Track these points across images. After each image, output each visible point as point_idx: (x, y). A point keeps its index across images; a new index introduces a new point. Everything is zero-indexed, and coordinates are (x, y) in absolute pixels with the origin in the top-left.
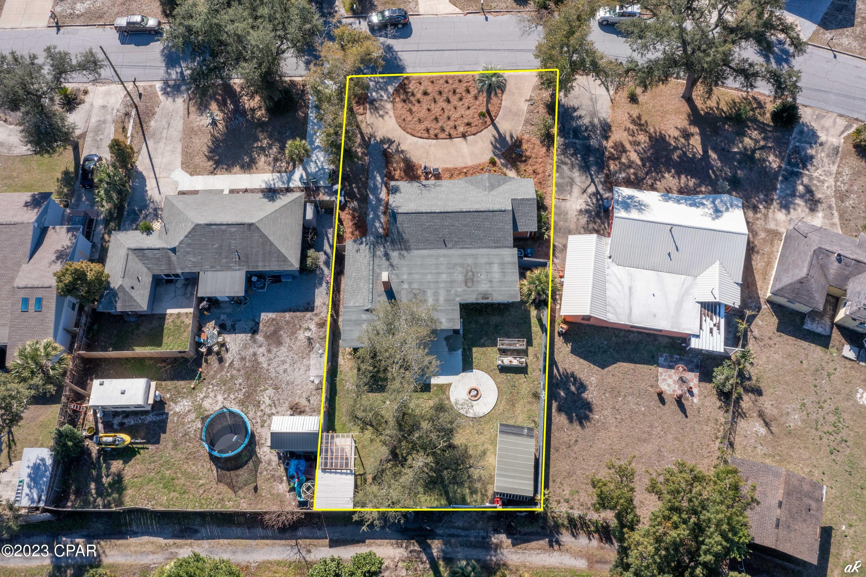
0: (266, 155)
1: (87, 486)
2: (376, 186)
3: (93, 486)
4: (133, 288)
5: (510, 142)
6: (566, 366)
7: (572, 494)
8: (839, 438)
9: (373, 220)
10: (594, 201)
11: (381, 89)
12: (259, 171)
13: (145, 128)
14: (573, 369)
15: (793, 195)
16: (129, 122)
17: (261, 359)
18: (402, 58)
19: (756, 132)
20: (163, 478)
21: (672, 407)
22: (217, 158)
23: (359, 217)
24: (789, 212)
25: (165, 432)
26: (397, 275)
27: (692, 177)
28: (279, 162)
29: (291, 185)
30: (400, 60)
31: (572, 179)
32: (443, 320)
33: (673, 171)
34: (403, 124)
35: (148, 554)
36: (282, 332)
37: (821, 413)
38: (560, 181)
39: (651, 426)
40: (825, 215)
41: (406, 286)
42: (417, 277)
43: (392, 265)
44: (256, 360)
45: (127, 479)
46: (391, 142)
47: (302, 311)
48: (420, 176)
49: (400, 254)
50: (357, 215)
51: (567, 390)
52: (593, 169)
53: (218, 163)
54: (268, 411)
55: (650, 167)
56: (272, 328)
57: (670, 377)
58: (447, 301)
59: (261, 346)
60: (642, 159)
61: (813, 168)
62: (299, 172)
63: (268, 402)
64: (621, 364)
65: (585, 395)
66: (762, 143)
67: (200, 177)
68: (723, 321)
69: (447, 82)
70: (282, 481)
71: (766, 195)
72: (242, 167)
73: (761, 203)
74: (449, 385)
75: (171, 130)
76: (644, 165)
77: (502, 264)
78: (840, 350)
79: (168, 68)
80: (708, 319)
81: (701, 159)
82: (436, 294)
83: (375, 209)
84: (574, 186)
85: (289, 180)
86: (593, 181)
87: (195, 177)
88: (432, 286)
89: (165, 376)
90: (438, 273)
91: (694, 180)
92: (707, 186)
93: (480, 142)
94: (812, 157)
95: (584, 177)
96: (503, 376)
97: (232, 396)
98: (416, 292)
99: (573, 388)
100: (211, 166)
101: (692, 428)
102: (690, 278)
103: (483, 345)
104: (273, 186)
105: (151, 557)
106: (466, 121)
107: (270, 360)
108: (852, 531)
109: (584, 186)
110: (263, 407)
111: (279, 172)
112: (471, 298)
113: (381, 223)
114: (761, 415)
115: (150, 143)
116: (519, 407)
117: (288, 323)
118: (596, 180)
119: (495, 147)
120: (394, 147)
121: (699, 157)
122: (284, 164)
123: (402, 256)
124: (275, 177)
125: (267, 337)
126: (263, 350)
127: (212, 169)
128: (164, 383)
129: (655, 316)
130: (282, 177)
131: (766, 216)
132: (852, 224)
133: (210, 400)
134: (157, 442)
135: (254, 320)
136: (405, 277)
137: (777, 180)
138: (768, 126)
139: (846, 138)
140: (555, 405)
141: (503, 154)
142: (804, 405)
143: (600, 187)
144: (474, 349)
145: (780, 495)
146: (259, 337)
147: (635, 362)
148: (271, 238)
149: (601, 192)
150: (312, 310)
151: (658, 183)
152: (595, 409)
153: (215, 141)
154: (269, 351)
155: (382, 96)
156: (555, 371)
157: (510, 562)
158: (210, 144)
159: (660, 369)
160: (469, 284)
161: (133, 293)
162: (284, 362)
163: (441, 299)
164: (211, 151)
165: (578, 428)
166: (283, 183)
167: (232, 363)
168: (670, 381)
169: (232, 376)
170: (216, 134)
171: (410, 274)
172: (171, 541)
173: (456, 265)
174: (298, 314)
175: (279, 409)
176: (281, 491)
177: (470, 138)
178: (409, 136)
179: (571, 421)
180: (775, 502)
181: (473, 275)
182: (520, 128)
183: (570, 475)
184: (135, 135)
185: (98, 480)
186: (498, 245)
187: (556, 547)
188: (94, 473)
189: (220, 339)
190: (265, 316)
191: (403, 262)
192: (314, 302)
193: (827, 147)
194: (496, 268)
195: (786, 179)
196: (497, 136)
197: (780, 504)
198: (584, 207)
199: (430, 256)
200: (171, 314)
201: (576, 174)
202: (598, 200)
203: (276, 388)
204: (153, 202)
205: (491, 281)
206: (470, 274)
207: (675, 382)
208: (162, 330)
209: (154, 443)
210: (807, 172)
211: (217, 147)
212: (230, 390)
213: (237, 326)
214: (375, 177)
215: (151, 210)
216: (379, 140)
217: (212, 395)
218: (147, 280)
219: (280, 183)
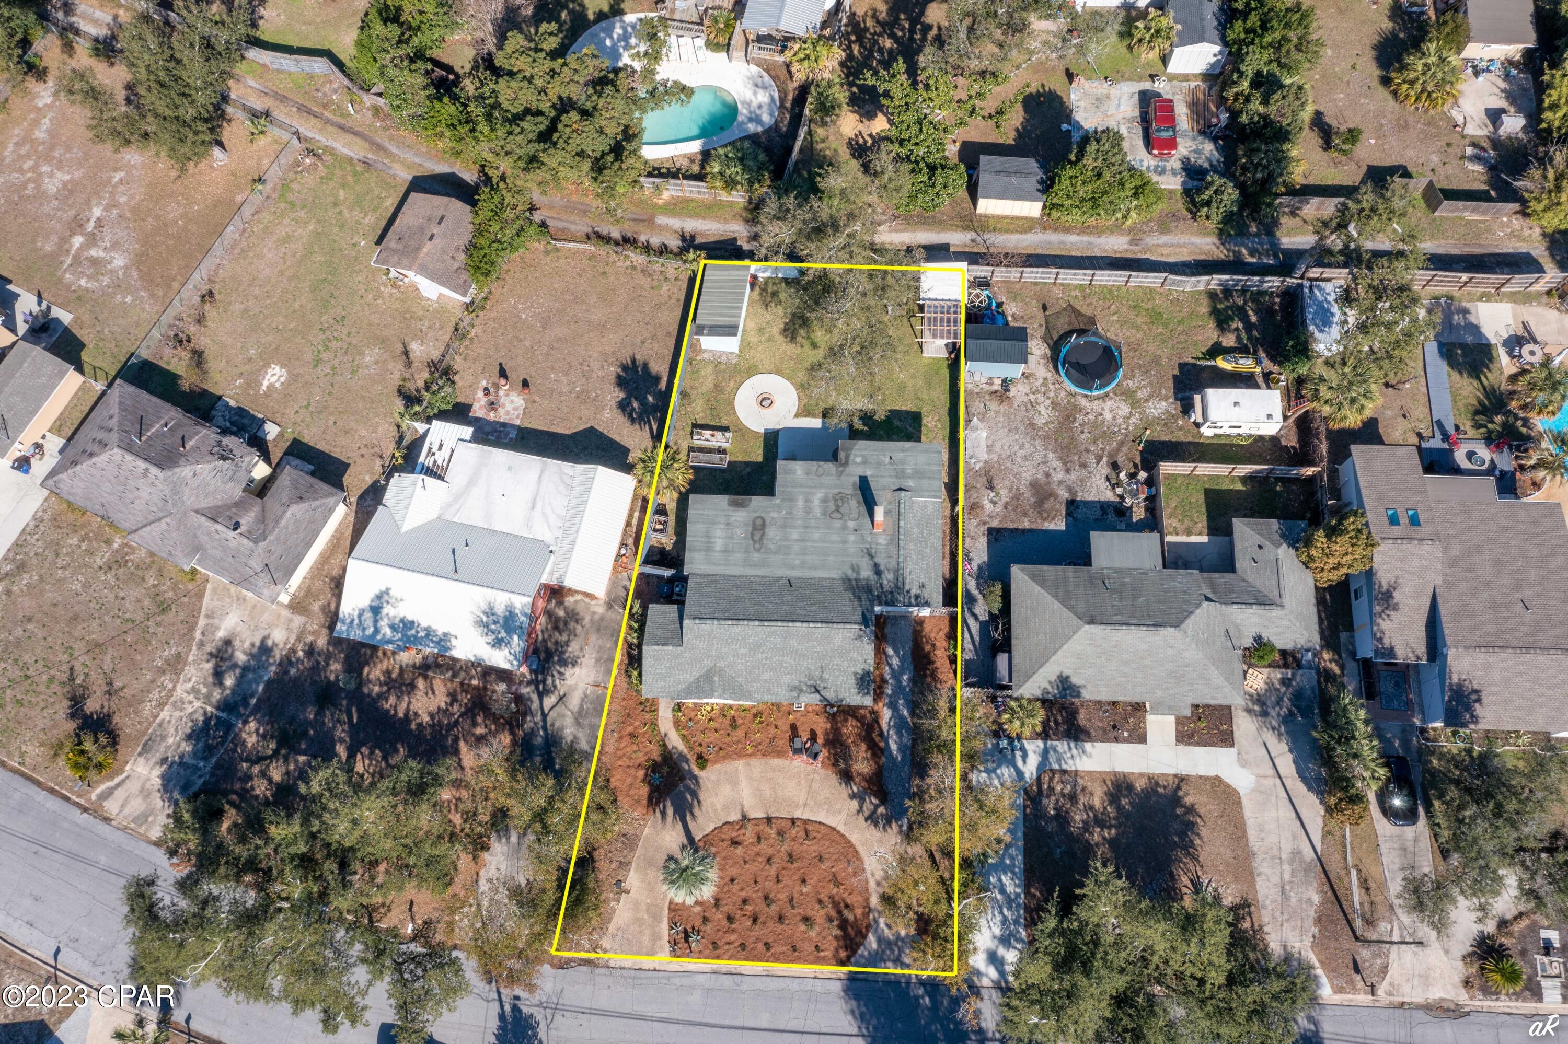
0: (1092, 808)
1: (1261, 319)
2: (899, 733)
3: (1254, 319)
4: (1260, 547)
5: (669, 803)
6: (639, 433)
7: (660, 287)
8: (328, 333)
9: (902, 670)
10: (549, 681)
11: (889, 943)
12: (1102, 777)
13: (1327, 888)
14: (632, 429)
15: (246, 669)
16: (1361, 904)
17: (1057, 464)
18: (850, 1017)
19: (258, 792)
20: (1166, 325)
21: (516, 376)
22: (1179, 811)
23: (925, 676)
24: (263, 641)
25: (1175, 377)
26: (863, 540)
27: (388, 711)
28: (1066, 791)
29: (1040, 743)
30: (852, 1012)
31: (578, 723)
32: (799, 472)
33: (413, 726)
34: (849, 852)
35: (1165, 245)
36: (1033, 500)
37: (336, 362)
38: (594, 720)
39: (547, 355)
40: (213, 633)
41: (851, 524)
42: (835, 538)
43: (871, 556)
44: (1065, 464)
45: (1212, 324)
46: (872, 819)
47: (1006, 530)
48: (824, 745)
49: (858, 573)
50: (929, 679)
51: (643, 402)
52: (539, 740)
53: (1175, 800)
54: (1040, 397)
55: (447, 736)
56: (1047, 506)
57: (507, 413)
58: (792, 500)
59: (1060, 482)
60: (456, 752)
61: (195, 717)
62: (1030, 768)
63: (1042, 409)
64: (566, 432)
65: (622, 395)
66: (256, 769)
67: (1202, 773)
68: (421, 459)
69: (767, 946)
70: (1013, 316)
71: (286, 672)
72: (1130, 787)
73: (298, 659)
74: (797, 416)
75: (1276, 879)
76: (456, 740)
77: (709, 548)
78: (281, 435)
79: (1316, 1033)
80: (440, 463)
81: (364, 744)
82: (808, 510)
83: (899, 687)
84: (576, 709)
85: (1045, 754)
86: (544, 716)
87: (1212, 773)
88: (813, 523)
89: (1192, 449)
90: (803, 540)
91: (386, 706)
92: (369, 695)
93: (719, 806)
94: (189, 737)
95: (557, 725)
96: (725, 422)
97: (1091, 417)
98: (836, 515)
99: (636, 405)
100: (1187, 794)
101: (497, 350)
102: (447, 517)
103: (747, 464)
104: (1072, 744)
105: (1161, 242)
106: (739, 851)
107: (1045, 463)
108: (356, 239)
109: (560, 709)
110: (1048, 402)
111: (1064, 772)
112: (757, 502)
113: (890, 665)
114: (409, 363)
115: (1309, 854)
116: (709, 384)
117: (1025, 514)
118: (538, 718)
119: (694, 794)
120: (868, 807)
121: (364, 750)
122: (1058, 788)
123: (855, 569)
124: (1070, 762)
125: (1052, 494)
126: (1058, 476)
127: (1185, 787)
128: (1190, 439)
129: (510, 468)
130: (1059, 761)
131: (299, 639)
132: (182, 616)
133: (1120, 413)
134: (1182, 366)
135: (1075, 519)
136: (852, 538)
137: (259, 700)
138: (232, 804)
139: (121, 770)
140: (663, 385)
141: (682, 779)
142: (354, 372)
143: (535, 705)
144: (760, 459)
145: (428, 247)
146: (1064, 494)
147: (547, 433)
148: (1057, 605)
149: (535, 697)
150: (990, 531)
151: (443, 705)
152: (612, 378)
153: (1188, 847)
154: (1048, 475)
155: (889, 926)
156: (655, 428)
157: (742, 223)
158: (1197, 842)
159: (517, 422)
160: (759, 522)
161: (1258, 539)
162: (1025, 458)
163: (800, 503)
164: (1191, 826)
165: (638, 357)
166: (1055, 750)
167: (1098, 462)
168: (509, 407)
169: (1095, 443)
170: (1191, 866)
171: (845, 542)
172: (1139, 256)
173: (776, 553)
174: (1011, 526)
175: (1026, 399)
176: (1013, 304)
177: (735, 817)
178: (841, 828)
179: (646, 366)
180: (436, 240)
181: (752, 535)
182: (646, 831)
183: (658, 306)
184: (1343, 872)
185: (1249, 326)
186: (711, 579)
187: (687, 235)
188: (1255, 333)
189: (1119, 491)
190: (1059, 525)
191: (855, 560)
192: (989, 542)
193: (158, 756)
194: (719, 544)
195: (245, 701)
196: (688, 818)
197: (431, 238)
198: (568, 672)
199: (814, 568)
200: (1200, 534)
201: (569, 732)
202: (544, 681)
203: (1032, 425)
204: (1274, 729)
205: (728, 524)
206: (757, 538)
207: (503, 406)
208: (1209, 511)
209: (1187, 364)
210: (209, 709)
211: (1183, 834)
212: (1095, 425)
213: (1099, 513)
214: (899, 749)
215: (1273, 713)
216: (894, 825)
217: (1120, 420)
218: (1242, 563)
219: (1060, 749)
